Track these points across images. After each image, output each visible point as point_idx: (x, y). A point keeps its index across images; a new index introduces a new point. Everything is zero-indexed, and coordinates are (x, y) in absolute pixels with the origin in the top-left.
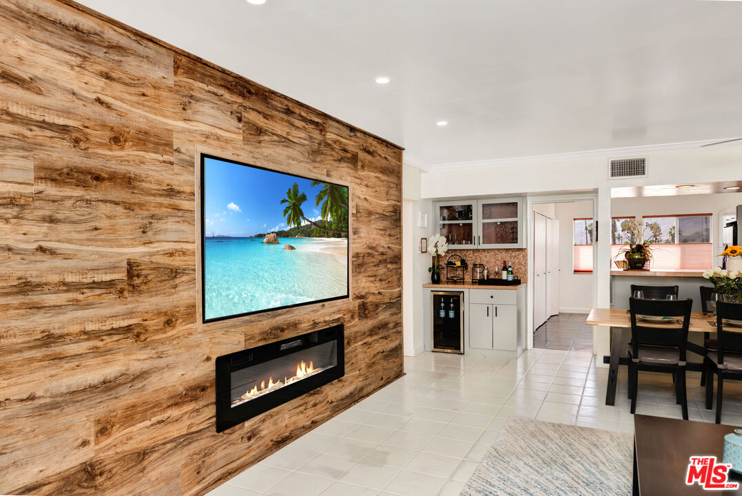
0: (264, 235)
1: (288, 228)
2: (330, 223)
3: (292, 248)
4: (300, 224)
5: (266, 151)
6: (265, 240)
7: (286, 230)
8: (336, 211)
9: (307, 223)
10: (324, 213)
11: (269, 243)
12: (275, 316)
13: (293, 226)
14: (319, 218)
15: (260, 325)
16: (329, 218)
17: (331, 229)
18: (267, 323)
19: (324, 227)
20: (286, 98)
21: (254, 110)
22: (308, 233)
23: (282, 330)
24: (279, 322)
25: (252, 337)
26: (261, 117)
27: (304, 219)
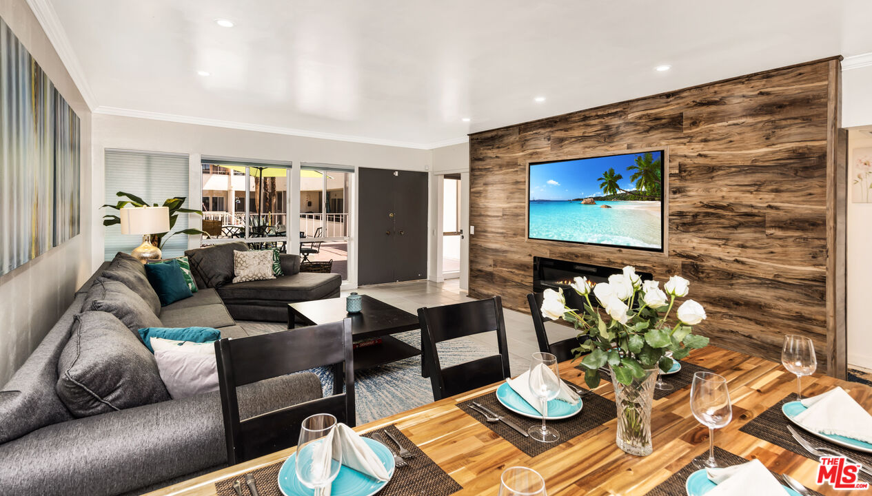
0: (582, 199)
1: (605, 195)
2: (645, 192)
3: (608, 207)
4: (616, 192)
5: (566, 150)
6: (582, 202)
7: (603, 196)
8: (650, 185)
9: (622, 192)
10: (639, 185)
11: (586, 204)
12: (570, 246)
13: (609, 194)
14: (635, 189)
15: (560, 248)
16: (644, 189)
17: (645, 196)
18: (565, 249)
19: (639, 195)
20: (581, 111)
21: (557, 130)
22: (624, 198)
23: (577, 256)
24: (574, 251)
25: (554, 253)
26: (563, 132)
27: (620, 189)
